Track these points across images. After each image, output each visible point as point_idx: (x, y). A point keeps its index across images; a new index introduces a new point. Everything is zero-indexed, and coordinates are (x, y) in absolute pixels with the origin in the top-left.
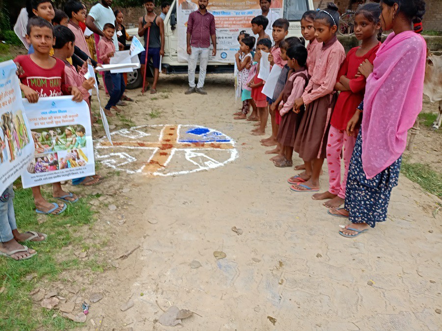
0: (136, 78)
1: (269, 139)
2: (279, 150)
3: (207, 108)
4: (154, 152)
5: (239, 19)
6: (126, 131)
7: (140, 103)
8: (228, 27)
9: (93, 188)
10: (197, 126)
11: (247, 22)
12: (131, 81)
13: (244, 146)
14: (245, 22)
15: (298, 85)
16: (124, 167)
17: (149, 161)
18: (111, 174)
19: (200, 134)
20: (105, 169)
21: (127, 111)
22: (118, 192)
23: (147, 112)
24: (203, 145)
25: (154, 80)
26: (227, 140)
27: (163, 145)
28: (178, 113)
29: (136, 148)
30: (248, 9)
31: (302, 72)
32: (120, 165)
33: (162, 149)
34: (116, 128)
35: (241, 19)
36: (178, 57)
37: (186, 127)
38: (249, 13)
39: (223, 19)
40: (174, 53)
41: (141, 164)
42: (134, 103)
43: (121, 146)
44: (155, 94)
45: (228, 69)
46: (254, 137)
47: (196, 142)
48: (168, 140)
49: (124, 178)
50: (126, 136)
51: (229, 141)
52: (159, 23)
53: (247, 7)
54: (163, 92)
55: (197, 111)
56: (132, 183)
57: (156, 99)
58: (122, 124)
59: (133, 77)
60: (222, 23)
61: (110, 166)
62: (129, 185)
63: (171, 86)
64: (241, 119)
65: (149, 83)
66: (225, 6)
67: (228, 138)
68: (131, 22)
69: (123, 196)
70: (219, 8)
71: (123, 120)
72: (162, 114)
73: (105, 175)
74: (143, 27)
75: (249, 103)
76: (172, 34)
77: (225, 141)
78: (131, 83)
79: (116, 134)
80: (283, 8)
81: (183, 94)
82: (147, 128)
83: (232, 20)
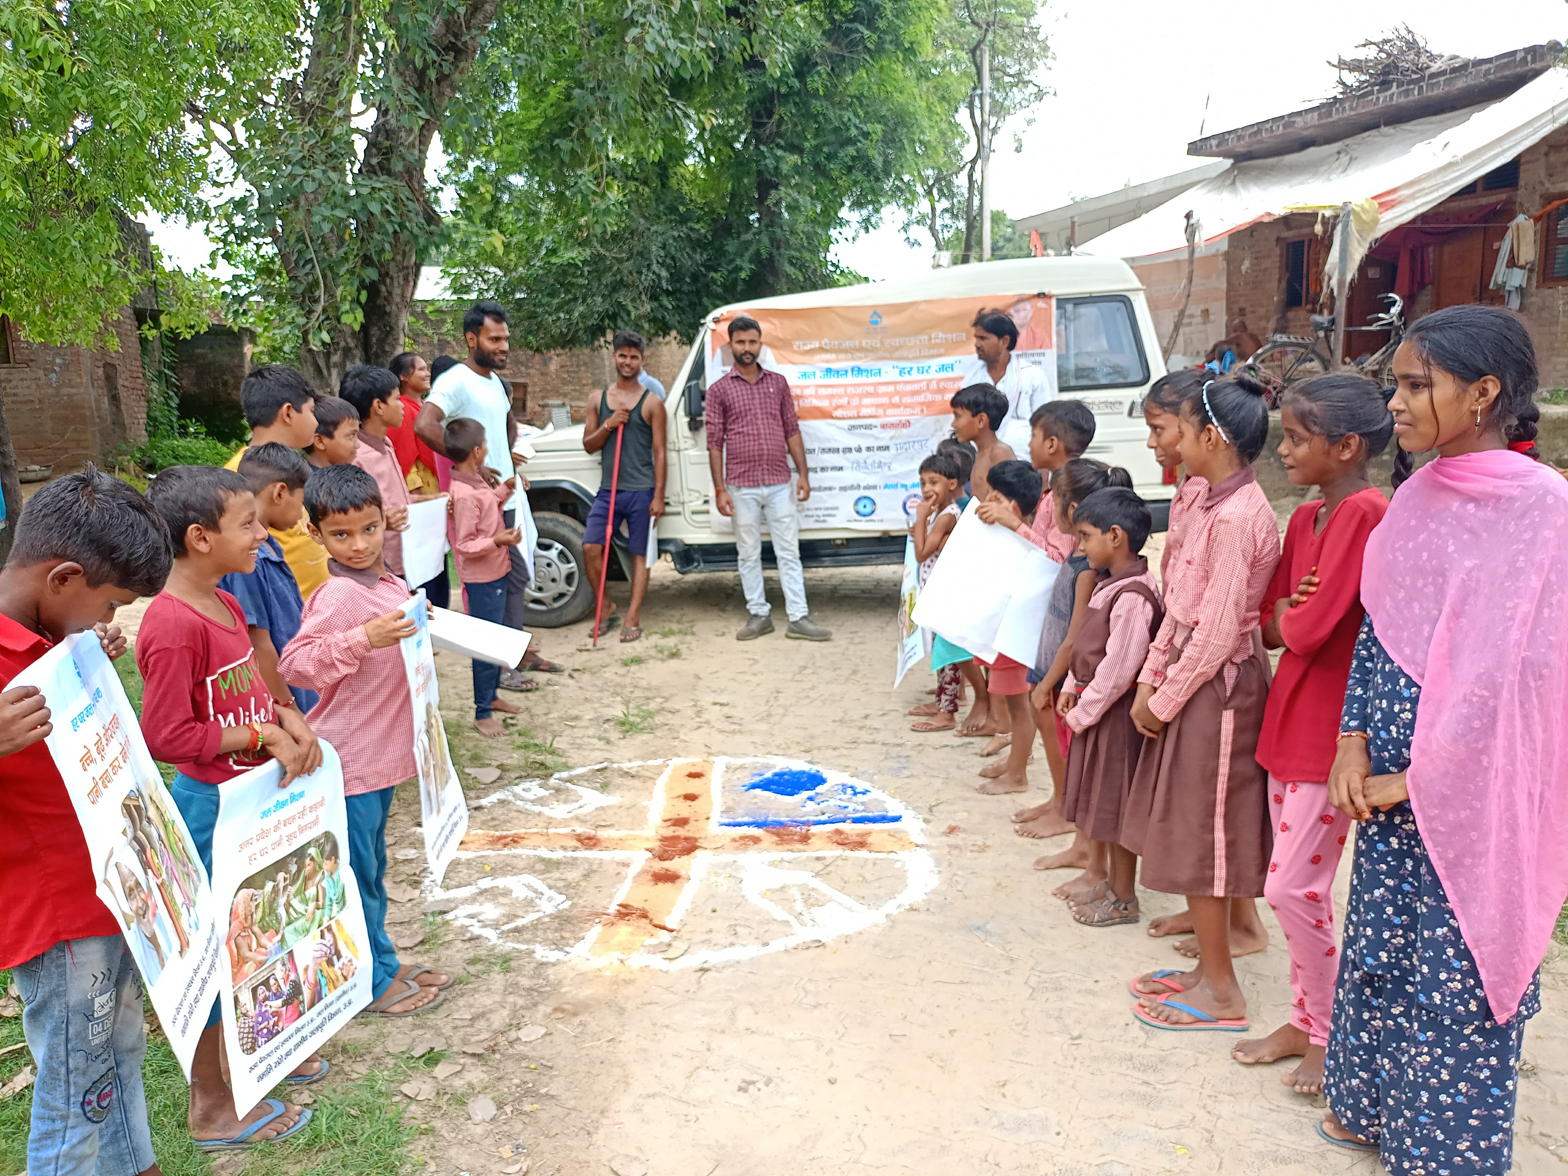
0: (573, 589)
1: (1042, 811)
2: (1083, 856)
3: (813, 688)
4: (633, 871)
5: (909, 388)
6: (533, 789)
7: (586, 678)
8: (875, 417)
9: (415, 1027)
10: (781, 764)
11: (938, 398)
12: (555, 600)
13: (952, 839)
14: (929, 397)
15: (1127, 621)
16: (527, 936)
17: (613, 909)
18: (480, 967)
19: (791, 794)
20: (459, 945)
21: (539, 710)
22: (501, 1040)
23: (609, 713)
24: (805, 839)
25: (631, 592)
26: (891, 814)
27: (664, 839)
28: (714, 714)
29: (569, 854)
30: (940, 355)
31: (1138, 578)
32: (511, 926)
33: (662, 858)
34: (500, 778)
35: (916, 387)
37: (742, 767)
38: (943, 368)
39: (859, 390)
41: (586, 921)
42: (564, 679)
43: (518, 851)
44: (635, 644)
45: (882, 549)
46: (990, 803)
47: (781, 824)
48: (681, 822)
49: (525, 982)
50: (537, 808)
51: (897, 819)
52: (651, 416)
53: (935, 351)
54: (665, 635)
55: (781, 701)
56: (552, 1003)
57: (637, 661)
58: (522, 763)
59: (562, 587)
60: (855, 402)
61: (476, 930)
62: (544, 1008)
63: (690, 613)
64: (938, 729)
65: (614, 606)
66: (861, 349)
67: (894, 807)
68: (558, 393)
69: (524, 1057)
70: (842, 356)
71: (526, 747)
72: (659, 719)
73: (459, 971)
74: (598, 425)
75: (960, 673)
76: (691, 442)
77: (884, 819)
78: (556, 605)
79: (502, 802)
80: (1055, 350)
81: (730, 642)
82: (608, 774)
83: (885, 394)
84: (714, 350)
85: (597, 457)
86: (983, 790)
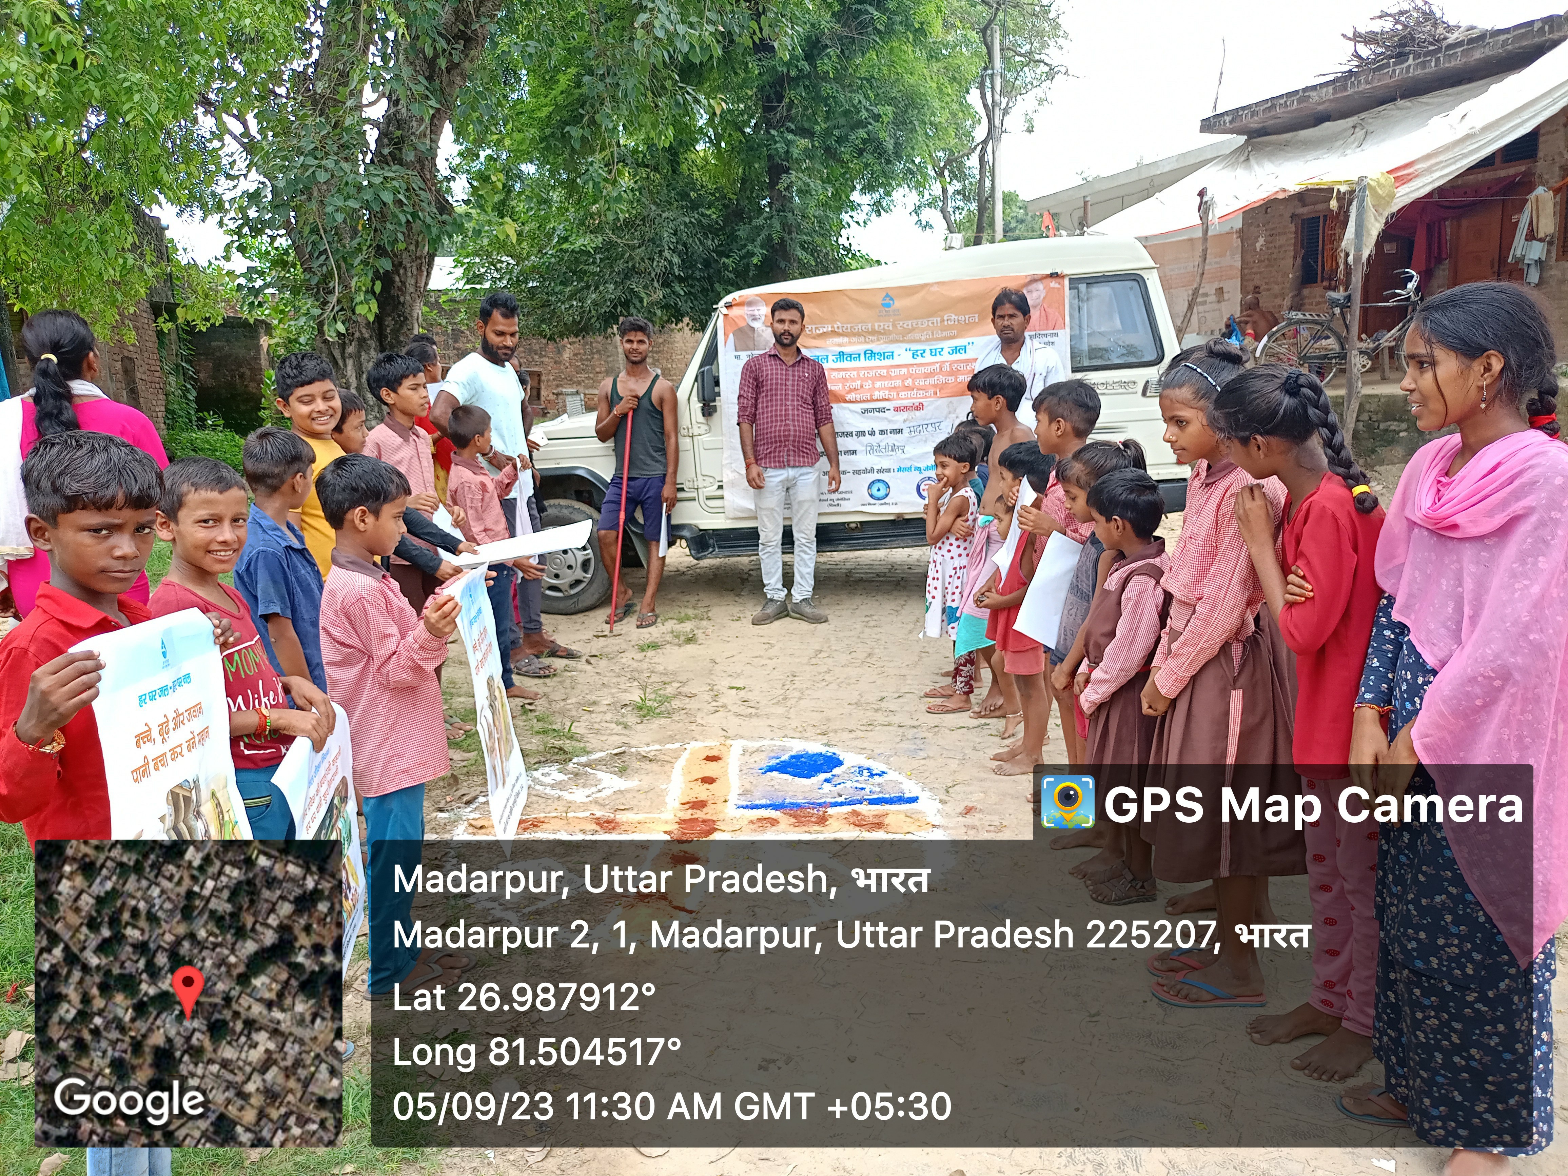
0: (589, 575)
3: (828, 671)
5: (921, 370)
6: (552, 773)
7: (603, 663)
8: (888, 400)
10: (798, 746)
11: (953, 380)
12: (571, 586)
13: (969, 820)
14: (942, 379)
15: (1137, 604)
19: (808, 777)
21: (557, 696)
23: (626, 698)
24: (822, 820)
25: (647, 578)
26: (908, 795)
27: (682, 822)
28: (730, 698)
29: (589, 837)
30: (952, 337)
31: (1151, 561)
35: (929, 369)
36: (725, 503)
37: (759, 750)
38: (956, 350)
39: (872, 374)
40: (712, 491)
42: (581, 665)
43: (539, 835)
44: (652, 629)
45: (896, 532)
47: (799, 806)
48: (699, 805)
50: (556, 793)
51: (914, 800)
52: (661, 401)
53: (947, 333)
54: (681, 621)
55: (797, 684)
57: (654, 646)
58: (541, 748)
59: (579, 574)
60: (868, 385)
63: (706, 598)
64: (954, 711)
65: (629, 592)
66: (873, 332)
67: (910, 788)
68: (572, 382)
70: (855, 339)
71: (545, 732)
72: (676, 703)
74: (610, 411)
76: (704, 428)
77: (900, 800)
78: (573, 592)
80: (1068, 329)
81: (745, 626)
82: (626, 758)
83: (897, 377)
84: (726, 336)
85: (610, 444)
86: (998, 771)
